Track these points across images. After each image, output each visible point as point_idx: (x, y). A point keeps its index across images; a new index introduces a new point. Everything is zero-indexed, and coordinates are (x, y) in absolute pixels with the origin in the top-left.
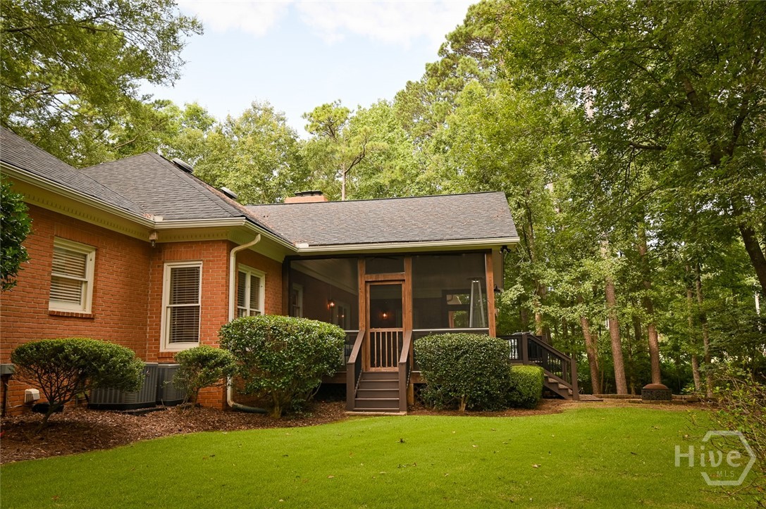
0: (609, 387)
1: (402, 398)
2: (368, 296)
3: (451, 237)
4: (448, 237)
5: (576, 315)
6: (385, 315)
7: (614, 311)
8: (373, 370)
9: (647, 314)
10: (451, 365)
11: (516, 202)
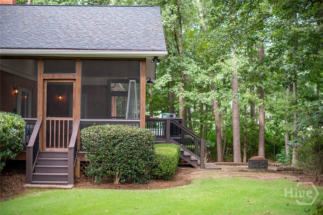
0: (229, 150)
1: (70, 174)
2: (46, 91)
3: (115, 48)
4: (112, 47)
5: (209, 99)
6: (60, 98)
7: (237, 97)
8: (48, 150)
9: (259, 99)
10: (109, 150)
11: (170, 10)
